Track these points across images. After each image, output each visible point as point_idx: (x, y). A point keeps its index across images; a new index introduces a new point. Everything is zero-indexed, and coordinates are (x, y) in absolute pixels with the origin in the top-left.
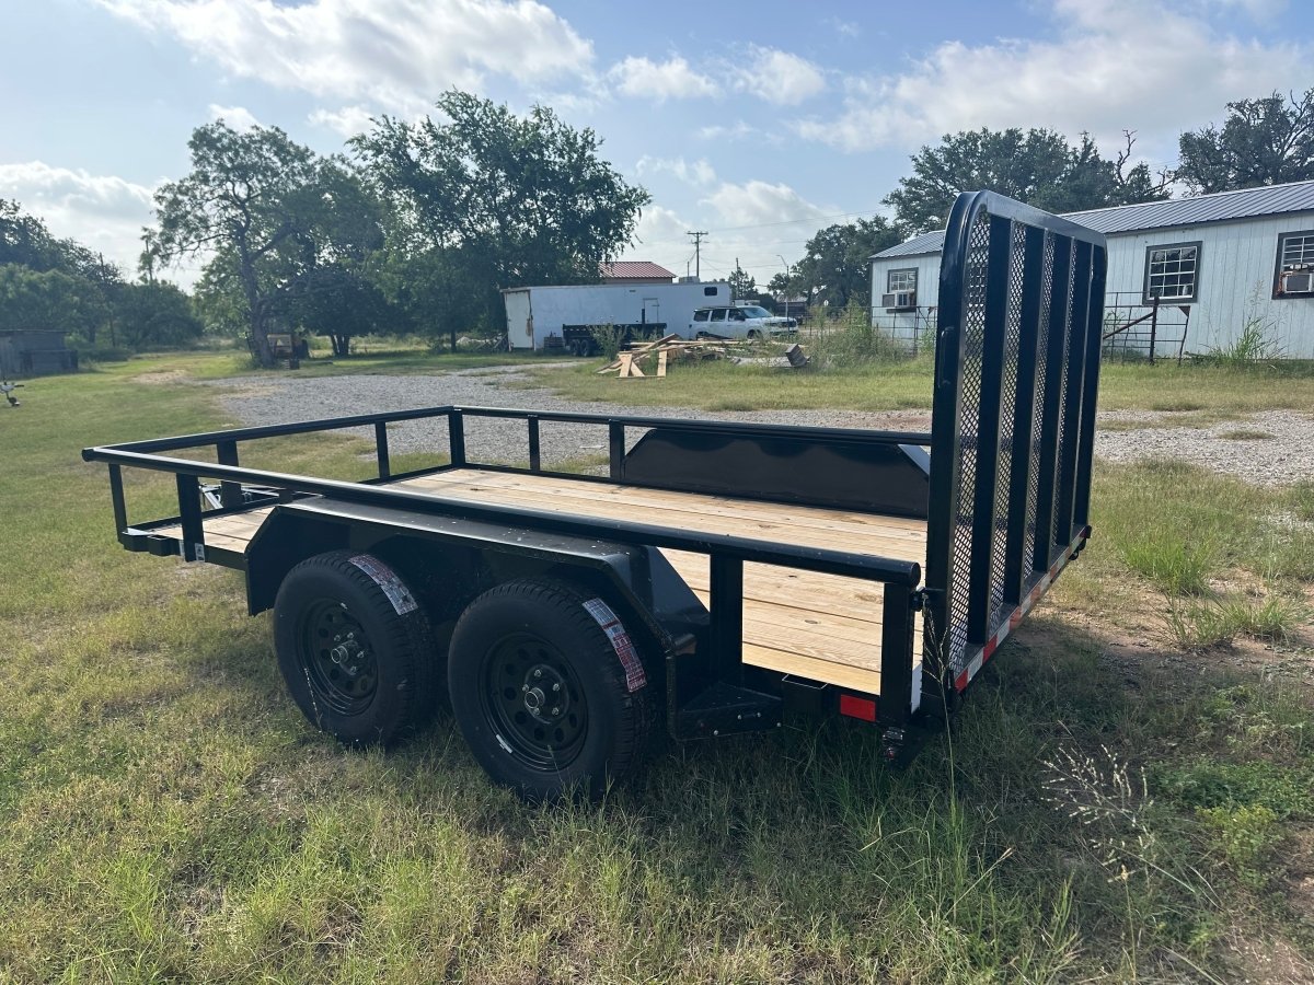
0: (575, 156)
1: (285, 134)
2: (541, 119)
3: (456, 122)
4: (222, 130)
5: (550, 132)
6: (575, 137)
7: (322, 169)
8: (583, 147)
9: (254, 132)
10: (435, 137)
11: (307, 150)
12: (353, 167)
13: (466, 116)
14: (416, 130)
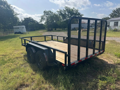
2: (73, 9)
3: (66, 9)
6: (77, 10)
12: (57, 14)
14: (62, 10)
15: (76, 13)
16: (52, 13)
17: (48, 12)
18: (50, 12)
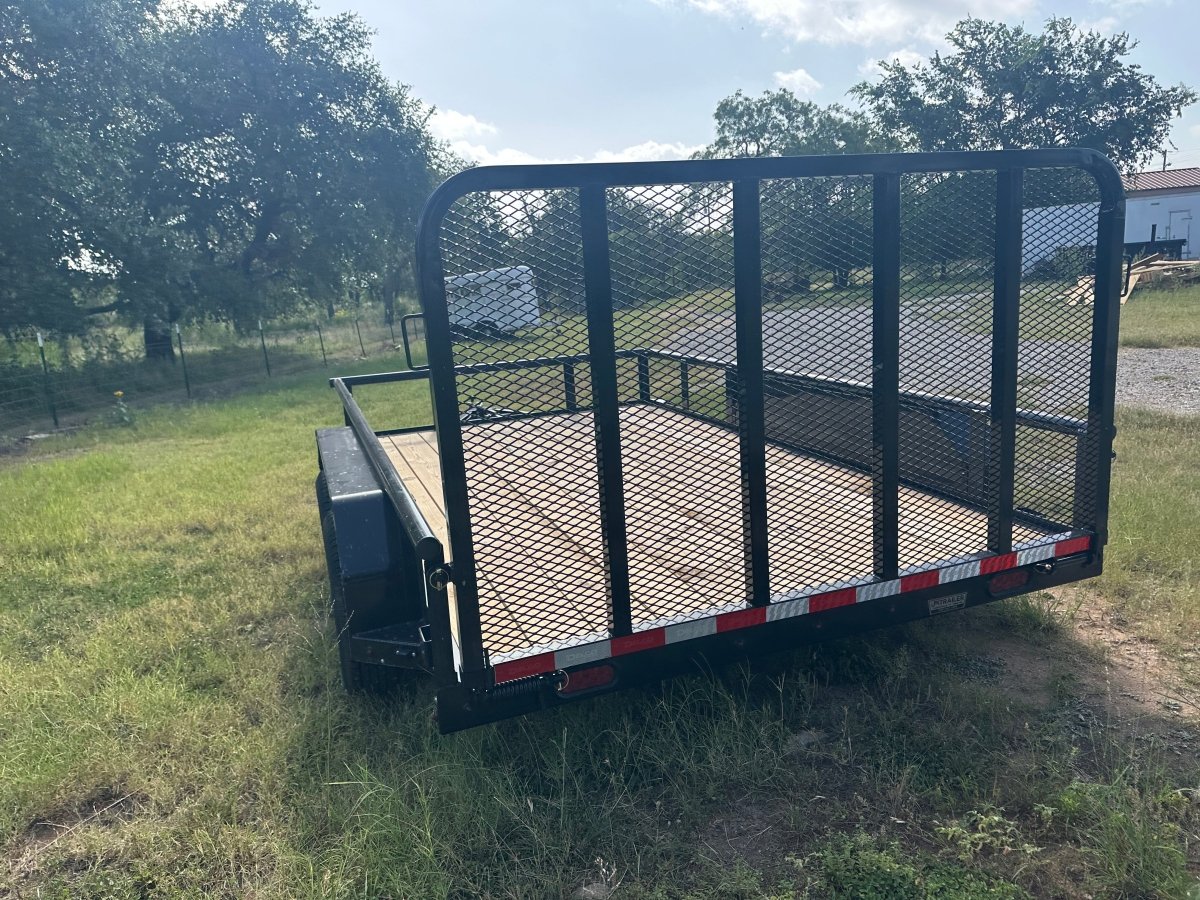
0: (1099, 63)
1: (791, 94)
2: (1056, 33)
3: (961, 50)
4: (740, 99)
5: (1066, 44)
6: (1102, 45)
7: (820, 121)
8: (1111, 53)
9: (766, 96)
10: (943, 70)
11: (810, 105)
12: (850, 114)
13: (974, 44)
14: (921, 68)
15: (1096, 79)
16: (805, 110)
17: (763, 108)
18: (784, 102)
